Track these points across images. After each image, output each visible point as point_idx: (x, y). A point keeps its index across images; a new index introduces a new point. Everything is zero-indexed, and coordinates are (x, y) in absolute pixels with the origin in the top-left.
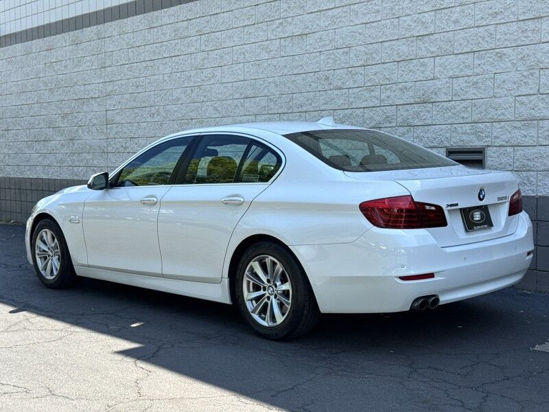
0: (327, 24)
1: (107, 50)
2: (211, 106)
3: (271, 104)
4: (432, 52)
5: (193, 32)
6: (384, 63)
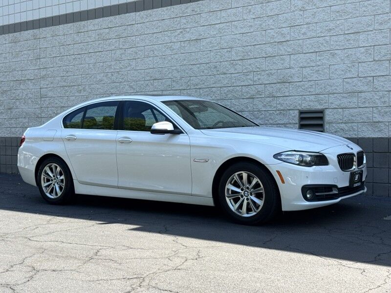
0: (215, 33)
1: (41, 47)
2: (128, 85)
3: (174, 84)
4: (289, 52)
5: (113, 36)
6: (256, 58)
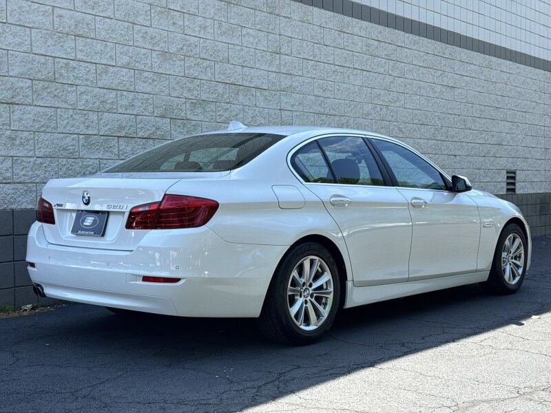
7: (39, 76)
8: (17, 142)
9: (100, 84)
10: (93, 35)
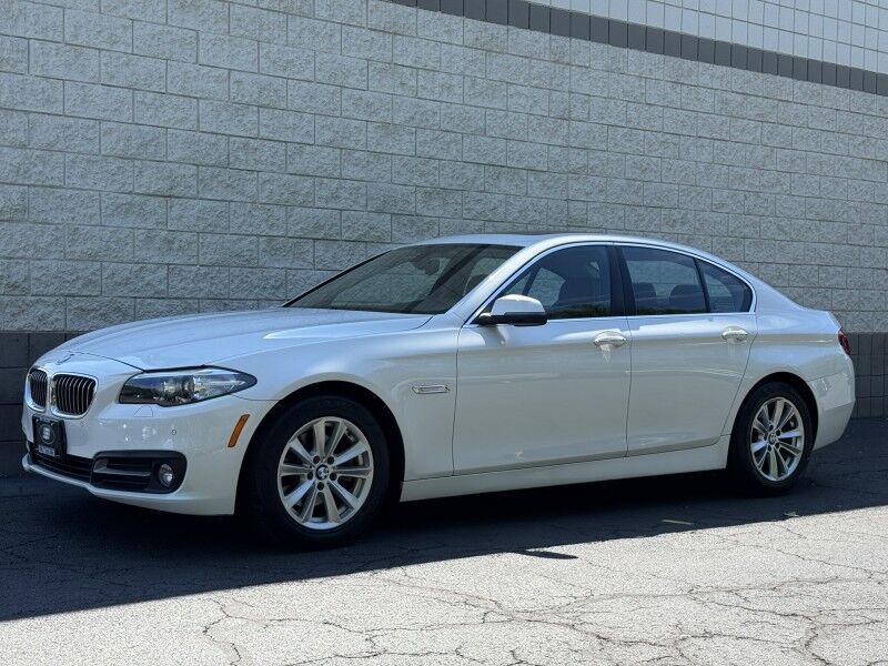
7: (207, 161)
8: (176, 246)
9: (291, 169)
10: (283, 106)
